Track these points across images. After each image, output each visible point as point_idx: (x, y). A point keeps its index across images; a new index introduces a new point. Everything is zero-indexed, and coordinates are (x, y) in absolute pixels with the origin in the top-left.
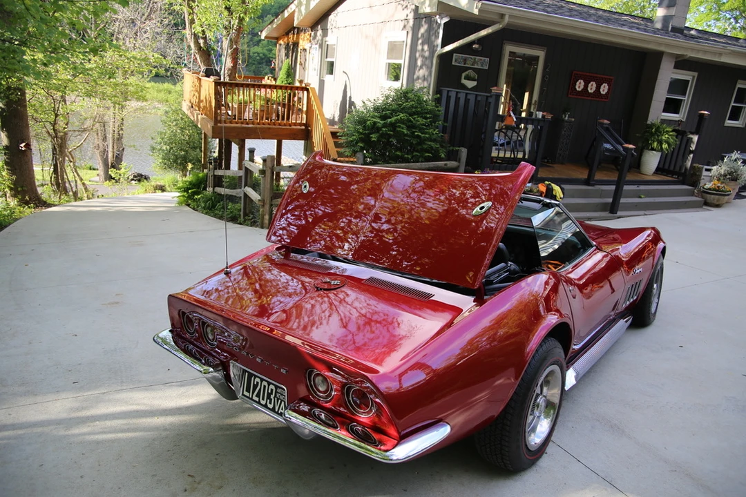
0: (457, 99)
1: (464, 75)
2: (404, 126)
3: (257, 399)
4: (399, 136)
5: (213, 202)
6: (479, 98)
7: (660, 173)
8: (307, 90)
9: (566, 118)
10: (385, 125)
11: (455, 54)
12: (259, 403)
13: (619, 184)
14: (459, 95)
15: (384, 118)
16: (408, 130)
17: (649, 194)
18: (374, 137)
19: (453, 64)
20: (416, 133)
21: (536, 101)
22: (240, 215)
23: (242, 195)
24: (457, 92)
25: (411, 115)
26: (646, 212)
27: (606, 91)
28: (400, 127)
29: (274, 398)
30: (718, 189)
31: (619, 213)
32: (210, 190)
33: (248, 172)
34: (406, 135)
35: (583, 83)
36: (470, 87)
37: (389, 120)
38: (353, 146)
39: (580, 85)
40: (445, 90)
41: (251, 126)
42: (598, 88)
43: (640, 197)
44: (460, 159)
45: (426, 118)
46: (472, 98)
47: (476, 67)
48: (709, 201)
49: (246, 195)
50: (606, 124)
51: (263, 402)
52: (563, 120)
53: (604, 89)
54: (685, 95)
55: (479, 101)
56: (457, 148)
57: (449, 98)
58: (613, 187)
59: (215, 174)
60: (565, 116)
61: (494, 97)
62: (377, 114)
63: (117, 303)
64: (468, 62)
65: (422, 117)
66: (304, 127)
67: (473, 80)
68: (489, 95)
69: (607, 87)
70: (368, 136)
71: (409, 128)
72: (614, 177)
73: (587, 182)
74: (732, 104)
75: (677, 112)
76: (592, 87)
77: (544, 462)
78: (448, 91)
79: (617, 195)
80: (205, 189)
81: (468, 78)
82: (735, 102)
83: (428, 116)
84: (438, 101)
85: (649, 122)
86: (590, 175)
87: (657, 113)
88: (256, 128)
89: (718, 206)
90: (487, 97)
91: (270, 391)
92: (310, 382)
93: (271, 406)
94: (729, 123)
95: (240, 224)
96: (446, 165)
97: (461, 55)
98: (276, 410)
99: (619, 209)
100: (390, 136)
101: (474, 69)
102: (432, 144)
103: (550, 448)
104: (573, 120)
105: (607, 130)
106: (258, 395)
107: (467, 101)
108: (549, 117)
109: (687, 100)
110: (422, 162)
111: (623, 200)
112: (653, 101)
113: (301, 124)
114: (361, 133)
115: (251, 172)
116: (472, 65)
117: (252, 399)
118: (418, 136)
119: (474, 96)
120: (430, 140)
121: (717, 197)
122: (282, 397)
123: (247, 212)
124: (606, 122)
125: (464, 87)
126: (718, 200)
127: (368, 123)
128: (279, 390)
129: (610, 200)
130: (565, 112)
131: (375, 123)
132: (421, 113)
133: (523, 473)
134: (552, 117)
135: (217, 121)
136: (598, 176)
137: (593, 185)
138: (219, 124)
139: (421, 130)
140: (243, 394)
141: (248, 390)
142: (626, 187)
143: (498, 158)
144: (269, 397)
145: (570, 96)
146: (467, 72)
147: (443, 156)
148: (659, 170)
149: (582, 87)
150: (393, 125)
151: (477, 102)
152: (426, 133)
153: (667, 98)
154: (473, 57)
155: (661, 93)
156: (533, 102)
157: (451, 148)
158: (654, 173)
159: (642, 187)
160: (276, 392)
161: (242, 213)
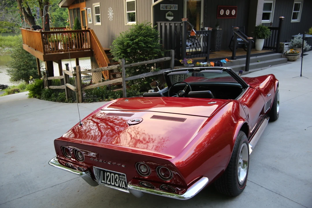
0: (166, 27)
1: (167, 14)
2: (143, 43)
3: (109, 183)
4: (140, 48)
5: (49, 94)
6: (176, 25)
7: (264, 49)
8: (89, 31)
9: (218, 29)
10: (133, 44)
11: (161, 5)
12: (111, 185)
13: (248, 57)
14: (166, 24)
15: (132, 40)
16: (145, 45)
17: (261, 60)
18: (129, 50)
19: (161, 9)
20: (149, 46)
21: (202, 23)
22: (66, 98)
23: (65, 88)
24: (165, 23)
25: (145, 37)
26: (262, 68)
27: (234, 13)
28: (140, 43)
29: (119, 181)
30: (293, 53)
31: (250, 71)
32: (47, 88)
33: (67, 76)
34: (144, 47)
35: (223, 11)
36: (170, 20)
37: (135, 41)
38: (119, 56)
39: (222, 12)
40: (159, 23)
41: (63, 53)
42: (231, 12)
43: (258, 62)
44: (171, 55)
45: (152, 38)
46: (173, 25)
47: (172, 9)
48: (289, 59)
49: (67, 88)
50: (237, 29)
51: (113, 184)
52: (216, 30)
53: (234, 12)
54: (271, 10)
55: (176, 26)
56: (169, 50)
57: (161, 27)
58: (245, 59)
59: (48, 79)
60: (217, 28)
61: (184, 23)
62: (128, 39)
63: (13, 151)
64: (168, 7)
65: (150, 37)
66: (90, 50)
67: (172, 16)
68: (181, 22)
69: (235, 11)
70: (125, 50)
71: (145, 43)
72: (245, 54)
73: (232, 58)
74: (293, 12)
75: (268, 19)
76: (228, 13)
77: (246, 190)
78: (160, 23)
79: (247, 62)
80: (43, 88)
81: (169, 15)
82: (294, 11)
83: (153, 36)
84: (156, 28)
85: (256, 26)
86: (233, 55)
87: (260, 21)
88: (66, 53)
89: (294, 61)
90: (180, 23)
91: (116, 178)
92: (138, 169)
93: (117, 185)
94: (293, 21)
95: (67, 102)
96: (165, 59)
97: (164, 5)
98: (121, 186)
99: (249, 69)
100: (136, 49)
101: (171, 11)
102: (158, 50)
103: (248, 183)
104: (221, 29)
105: (238, 32)
106: (110, 181)
107: (170, 27)
108: (211, 29)
109: (272, 12)
110: (154, 59)
111: (250, 64)
112: (257, 15)
113: (88, 49)
114: (122, 49)
115: (68, 76)
116: (170, 9)
117: (106, 184)
118: (150, 47)
119: (174, 24)
120: (156, 48)
121: (293, 56)
122: (123, 180)
123: (69, 95)
124: (237, 28)
125: (168, 20)
126: (294, 58)
127: (125, 43)
128: (121, 176)
129: (245, 65)
130: (217, 26)
131: (128, 43)
132: (150, 36)
133: (238, 197)
134: (212, 29)
135: (45, 53)
136: (237, 55)
137: (235, 59)
138: (46, 54)
139: (151, 44)
140: (101, 182)
141: (104, 180)
142: (251, 58)
143: (189, 52)
144: (115, 181)
145: (218, 18)
146: (168, 13)
147: (163, 55)
148: (265, 48)
149: (223, 13)
150: (137, 43)
151: (176, 27)
152: (153, 45)
153: (263, 13)
154: (170, 5)
155: (260, 11)
156: (201, 23)
157: (166, 51)
158: (262, 49)
159: (258, 57)
160: (119, 177)
161: (66, 97)
